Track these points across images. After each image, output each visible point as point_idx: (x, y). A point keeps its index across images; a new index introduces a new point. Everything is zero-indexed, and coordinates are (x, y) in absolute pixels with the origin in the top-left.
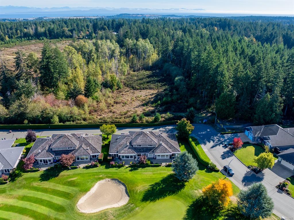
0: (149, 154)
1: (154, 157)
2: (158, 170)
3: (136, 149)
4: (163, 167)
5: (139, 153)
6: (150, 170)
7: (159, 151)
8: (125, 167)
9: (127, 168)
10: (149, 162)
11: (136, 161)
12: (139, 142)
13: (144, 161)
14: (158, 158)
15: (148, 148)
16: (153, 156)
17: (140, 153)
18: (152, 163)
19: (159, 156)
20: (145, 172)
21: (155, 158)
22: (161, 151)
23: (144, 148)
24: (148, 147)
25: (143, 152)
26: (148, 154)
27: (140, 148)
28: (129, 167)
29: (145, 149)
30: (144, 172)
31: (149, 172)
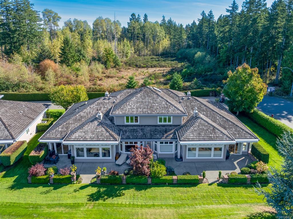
0: (161, 143)
1: (176, 154)
2: (194, 199)
3: (120, 130)
4: (210, 185)
5: (129, 141)
6: (165, 199)
7: (192, 132)
8: (76, 186)
9: (82, 188)
10: (161, 170)
11: (119, 165)
12: (132, 109)
13: (142, 164)
14: (188, 156)
15: (158, 128)
16: (173, 152)
17: (134, 141)
18: (170, 172)
19: (194, 149)
20: (146, 206)
21: (179, 157)
22: (199, 134)
23: (145, 126)
24: (159, 123)
25: (144, 137)
26: (158, 144)
27: (135, 128)
28: (93, 185)
29: (149, 129)
30: (142, 206)
31: (161, 206)
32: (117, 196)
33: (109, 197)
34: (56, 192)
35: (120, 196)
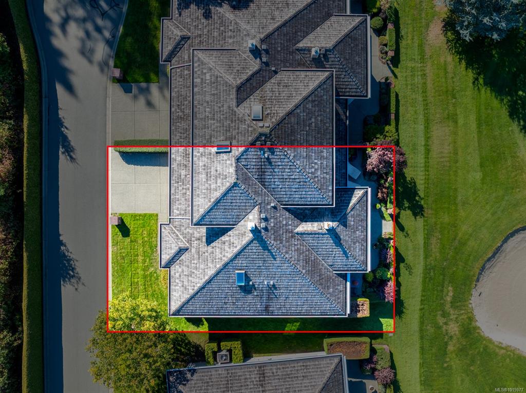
12: (322, 168)
32: (415, 186)
33: (418, 194)
34: (407, 257)
35: (415, 183)
